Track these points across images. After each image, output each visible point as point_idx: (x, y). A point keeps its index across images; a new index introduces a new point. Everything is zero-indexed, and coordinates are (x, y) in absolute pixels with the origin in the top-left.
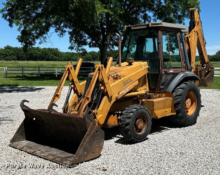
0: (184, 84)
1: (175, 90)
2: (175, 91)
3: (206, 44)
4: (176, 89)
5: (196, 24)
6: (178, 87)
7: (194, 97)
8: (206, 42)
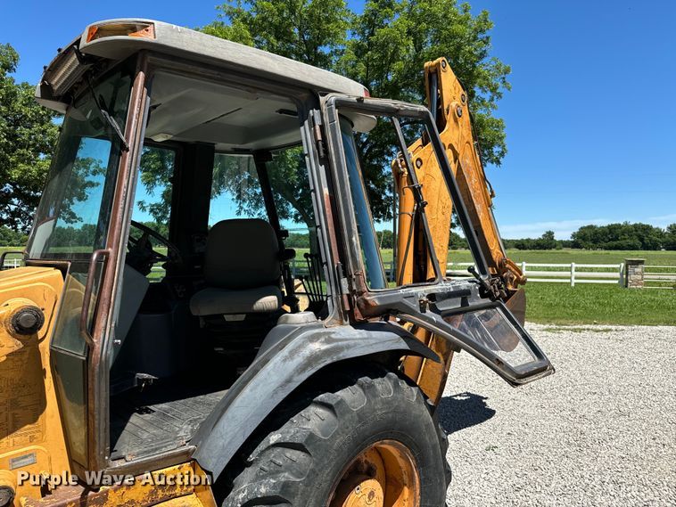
0: (320, 411)
1: (252, 457)
2: (249, 464)
3: (492, 196)
4: (262, 446)
5: (449, 118)
6: (274, 438)
7: (401, 462)
8: (492, 192)
